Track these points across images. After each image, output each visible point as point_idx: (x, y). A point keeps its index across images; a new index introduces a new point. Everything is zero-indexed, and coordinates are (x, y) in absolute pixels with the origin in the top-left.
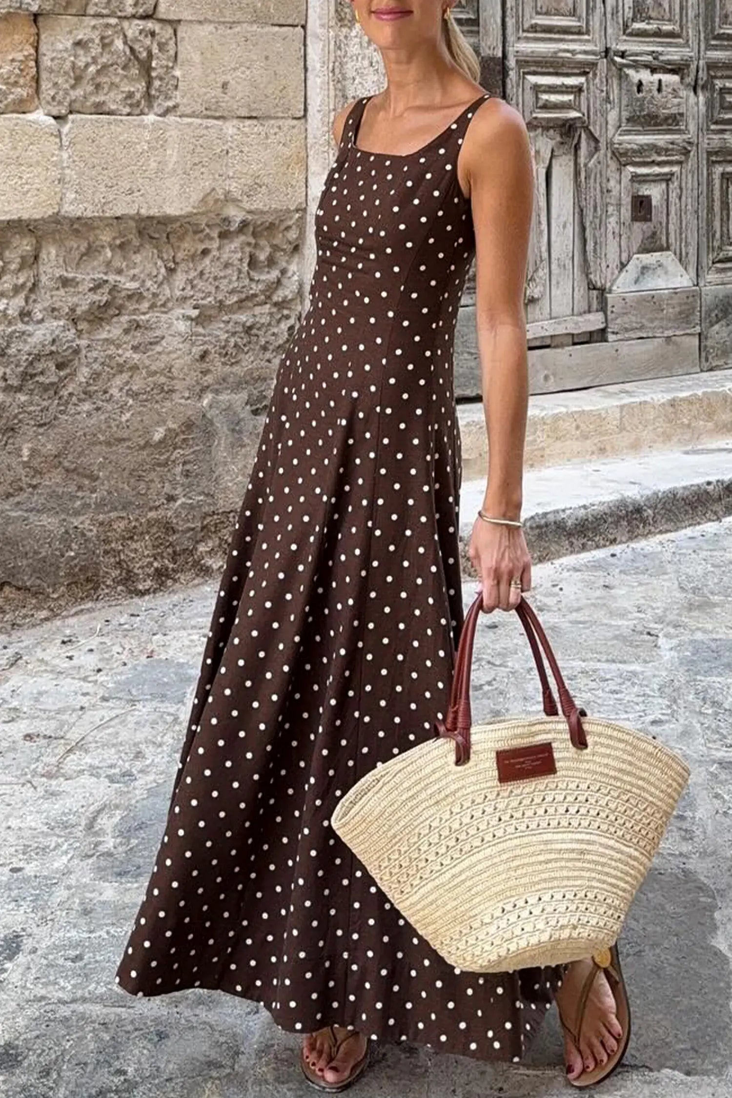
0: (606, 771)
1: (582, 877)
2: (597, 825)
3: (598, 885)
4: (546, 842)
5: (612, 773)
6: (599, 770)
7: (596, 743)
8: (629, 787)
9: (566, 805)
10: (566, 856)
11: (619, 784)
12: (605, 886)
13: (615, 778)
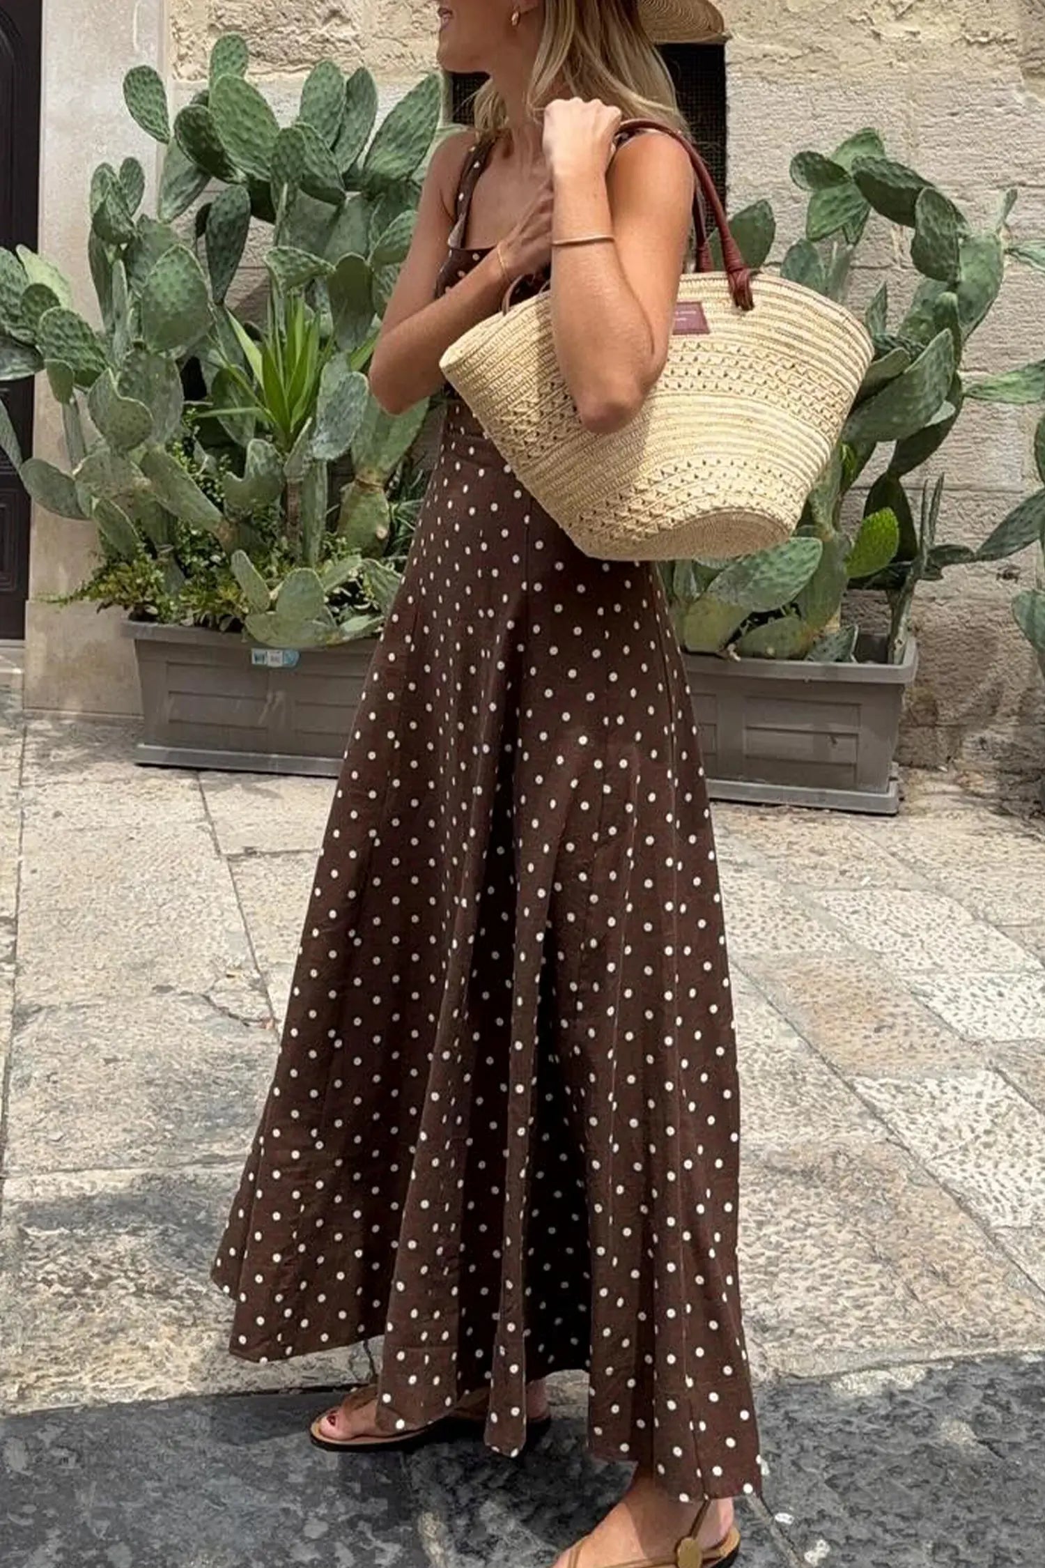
0: (777, 336)
1: (751, 447)
2: (764, 394)
3: (771, 457)
4: (704, 404)
5: (783, 339)
6: (767, 334)
7: (765, 304)
8: (806, 358)
9: (724, 369)
10: (729, 421)
11: (793, 353)
12: (779, 461)
13: (787, 345)
